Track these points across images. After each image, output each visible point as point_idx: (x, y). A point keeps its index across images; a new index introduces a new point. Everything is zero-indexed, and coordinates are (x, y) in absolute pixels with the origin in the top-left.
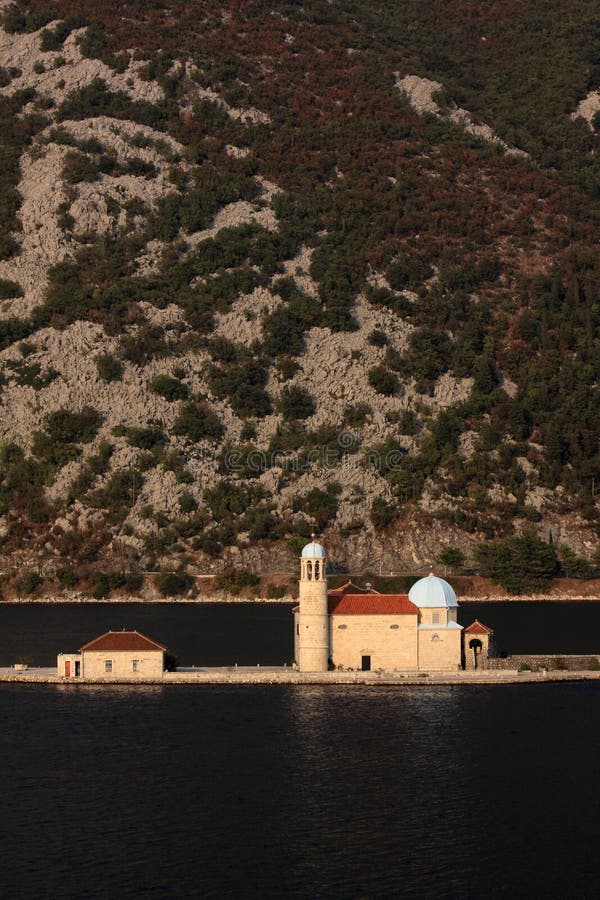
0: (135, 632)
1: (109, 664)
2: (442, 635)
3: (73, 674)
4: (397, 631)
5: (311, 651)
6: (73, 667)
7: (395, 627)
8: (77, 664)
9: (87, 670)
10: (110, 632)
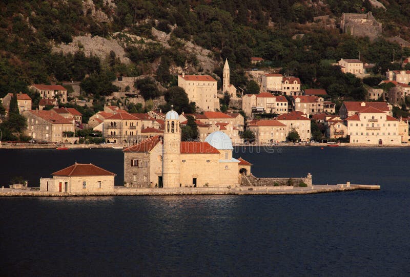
0: (91, 164)
1: (84, 184)
2: (230, 166)
3: (63, 190)
4: (209, 163)
5: (174, 176)
6: (63, 186)
7: (208, 161)
8: (66, 183)
9: (72, 187)
10: (77, 164)
